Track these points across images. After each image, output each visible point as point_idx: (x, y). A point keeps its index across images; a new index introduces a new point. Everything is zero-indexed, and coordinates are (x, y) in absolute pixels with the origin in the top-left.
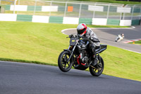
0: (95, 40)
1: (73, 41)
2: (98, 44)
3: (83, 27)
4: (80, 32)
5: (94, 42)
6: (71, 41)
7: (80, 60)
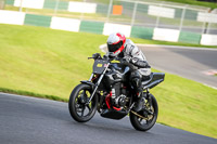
0: (141, 64)
1: (99, 65)
3: (118, 39)
5: (140, 67)
6: (95, 66)
7: (111, 101)
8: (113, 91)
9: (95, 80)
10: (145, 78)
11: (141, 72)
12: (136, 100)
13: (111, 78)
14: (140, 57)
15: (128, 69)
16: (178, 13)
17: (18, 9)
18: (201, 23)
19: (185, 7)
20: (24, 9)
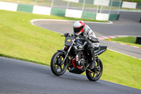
0: (94, 40)
1: (68, 40)
2: (97, 45)
6: (66, 41)
9: (66, 50)
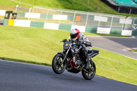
3: (76, 32)
4: (73, 36)
7: (73, 63)
8: (74, 58)
10: (90, 52)
11: (88, 49)
12: (85, 63)
13: (73, 51)
14: (88, 40)
15: (81, 47)
16: (109, 19)
17: (27, 19)
18: (121, 24)
19: (113, 16)
20: (30, 19)
